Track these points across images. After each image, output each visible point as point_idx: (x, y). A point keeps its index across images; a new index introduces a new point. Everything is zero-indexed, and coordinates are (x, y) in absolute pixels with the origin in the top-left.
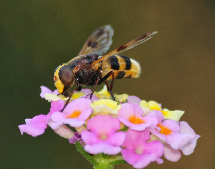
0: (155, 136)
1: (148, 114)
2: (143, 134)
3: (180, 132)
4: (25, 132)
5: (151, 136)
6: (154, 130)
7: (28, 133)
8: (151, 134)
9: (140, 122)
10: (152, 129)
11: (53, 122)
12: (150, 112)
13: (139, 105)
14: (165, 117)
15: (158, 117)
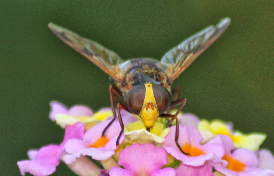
0: (220, 173)
1: (210, 140)
2: (202, 171)
3: (258, 166)
4: (28, 171)
5: (215, 173)
6: (219, 165)
7: (31, 173)
8: (214, 170)
9: (198, 153)
10: (216, 163)
11: (67, 153)
12: (213, 138)
13: (196, 128)
14: (236, 145)
15: (224, 145)
